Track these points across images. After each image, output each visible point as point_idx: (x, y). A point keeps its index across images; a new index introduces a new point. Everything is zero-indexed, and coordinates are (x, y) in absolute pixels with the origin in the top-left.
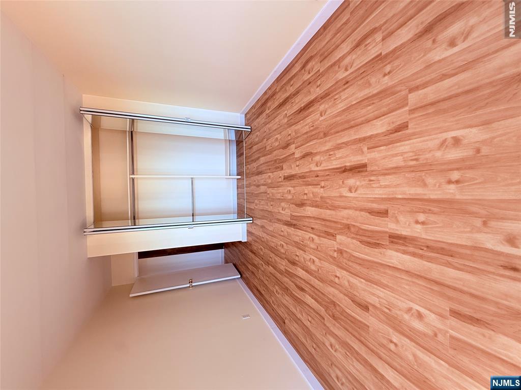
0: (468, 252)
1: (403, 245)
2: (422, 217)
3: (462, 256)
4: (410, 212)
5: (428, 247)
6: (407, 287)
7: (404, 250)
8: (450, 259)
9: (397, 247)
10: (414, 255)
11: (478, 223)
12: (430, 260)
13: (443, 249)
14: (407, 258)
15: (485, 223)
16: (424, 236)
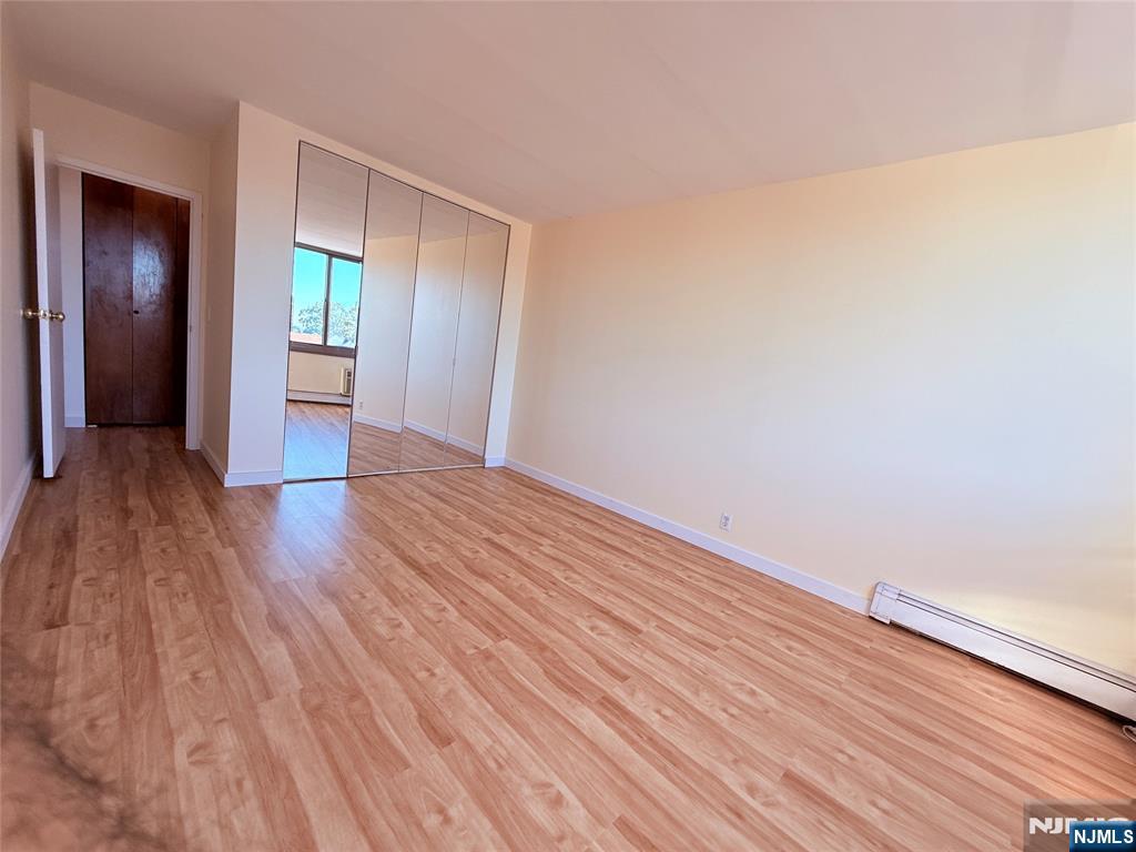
0: (699, 773)
1: (618, 717)
2: (668, 712)
3: (688, 772)
4: (657, 698)
5: (651, 739)
6: (572, 758)
7: (611, 722)
8: (670, 766)
9: (604, 712)
10: (623, 734)
11: (729, 756)
12: (641, 751)
13: (670, 753)
14: (609, 731)
15: (735, 761)
16: (655, 727)
